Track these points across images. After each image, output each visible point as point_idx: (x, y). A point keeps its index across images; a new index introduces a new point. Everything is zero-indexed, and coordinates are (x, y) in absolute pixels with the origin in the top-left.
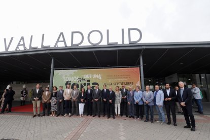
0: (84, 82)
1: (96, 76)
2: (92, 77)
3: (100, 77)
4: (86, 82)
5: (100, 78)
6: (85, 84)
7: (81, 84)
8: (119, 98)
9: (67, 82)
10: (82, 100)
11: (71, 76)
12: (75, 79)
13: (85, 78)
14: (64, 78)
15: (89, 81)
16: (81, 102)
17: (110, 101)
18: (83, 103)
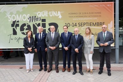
0: (38, 22)
1: (54, 14)
2: (49, 15)
3: (59, 15)
4: (41, 22)
5: (60, 17)
6: (39, 25)
7: (34, 25)
8: (89, 46)
9: (14, 22)
10: (30, 49)
11: (18, 13)
12: (24, 18)
13: (39, 16)
14: (9, 16)
15: (44, 20)
16: (28, 52)
17: (76, 50)
18: (31, 53)
